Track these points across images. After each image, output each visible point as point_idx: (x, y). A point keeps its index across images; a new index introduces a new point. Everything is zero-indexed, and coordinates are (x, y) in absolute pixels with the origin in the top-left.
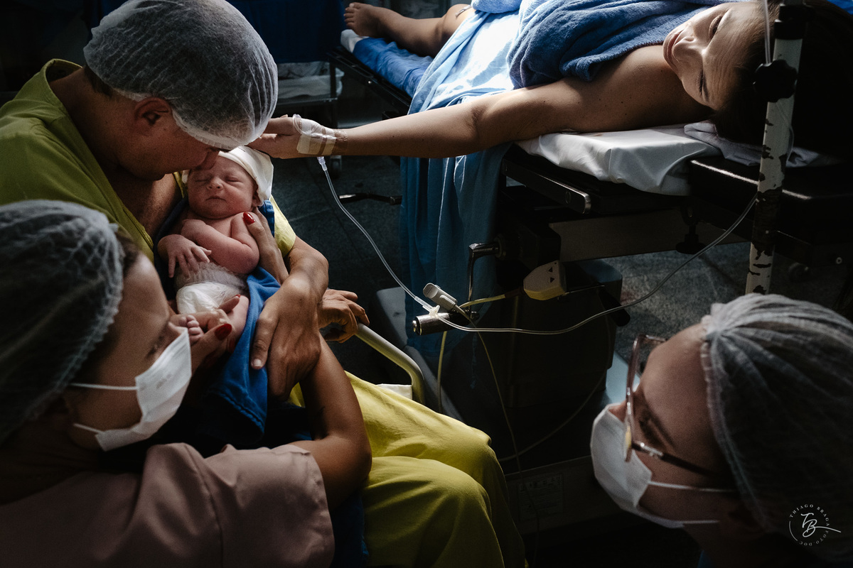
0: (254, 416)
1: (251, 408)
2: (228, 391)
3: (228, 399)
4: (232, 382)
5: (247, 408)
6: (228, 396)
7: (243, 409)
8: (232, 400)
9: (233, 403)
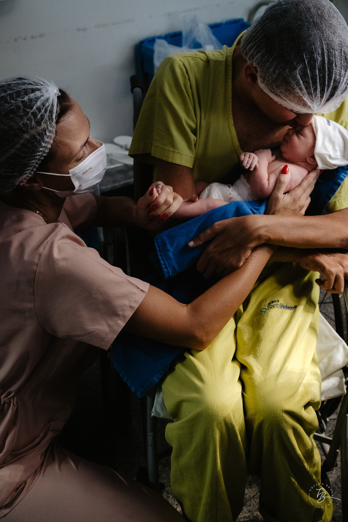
0: (165, 264)
1: (166, 259)
2: (159, 241)
3: (156, 244)
4: (166, 239)
5: (164, 257)
6: (157, 243)
7: (161, 255)
8: (158, 246)
9: (158, 249)
